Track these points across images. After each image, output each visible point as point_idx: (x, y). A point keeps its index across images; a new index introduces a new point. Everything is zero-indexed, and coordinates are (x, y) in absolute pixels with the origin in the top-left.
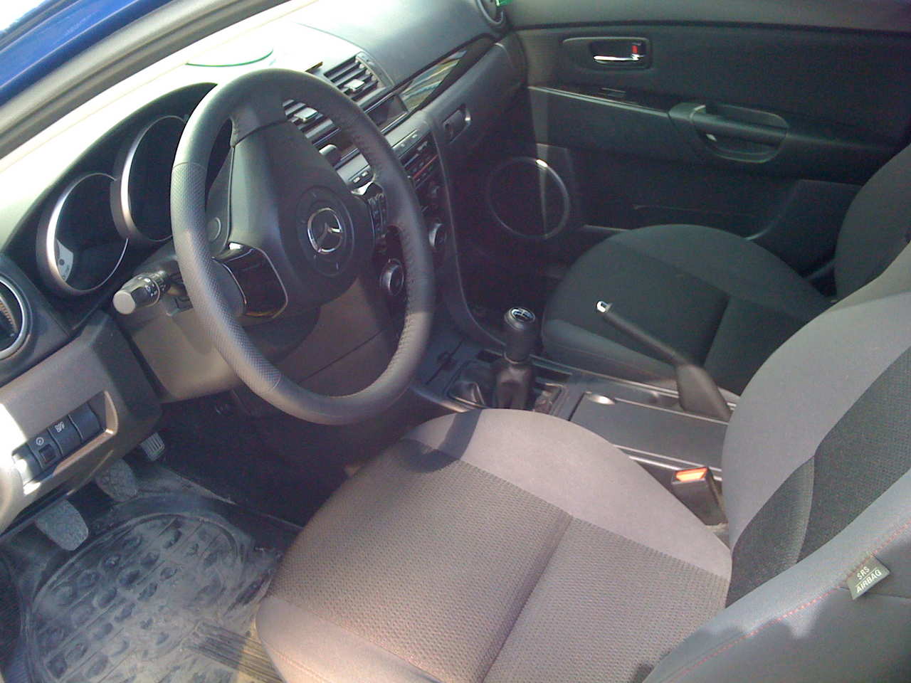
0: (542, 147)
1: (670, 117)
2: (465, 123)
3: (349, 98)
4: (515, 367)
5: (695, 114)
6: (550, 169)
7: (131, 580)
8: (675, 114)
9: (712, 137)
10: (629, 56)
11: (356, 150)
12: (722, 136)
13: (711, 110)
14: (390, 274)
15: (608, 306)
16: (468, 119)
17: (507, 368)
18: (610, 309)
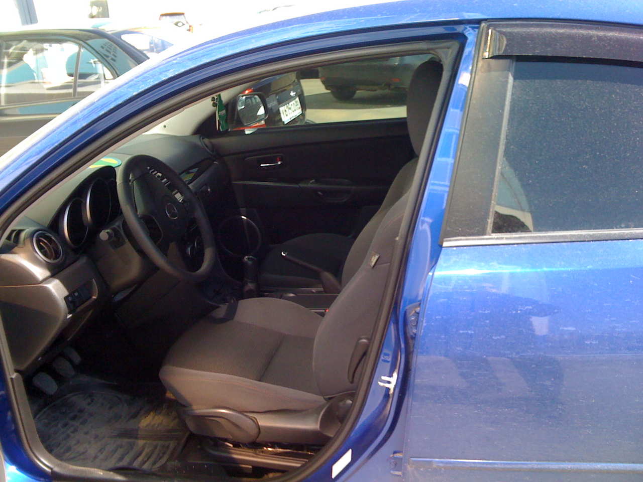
0: (243, 210)
1: (300, 187)
2: (209, 192)
3: (159, 179)
4: (251, 282)
5: (311, 184)
6: (248, 219)
7: (74, 418)
8: (302, 185)
9: (320, 193)
10: (277, 163)
11: (176, 191)
12: (323, 191)
13: (317, 181)
14: (189, 249)
15: (286, 253)
16: (209, 190)
17: (247, 284)
18: (287, 254)
